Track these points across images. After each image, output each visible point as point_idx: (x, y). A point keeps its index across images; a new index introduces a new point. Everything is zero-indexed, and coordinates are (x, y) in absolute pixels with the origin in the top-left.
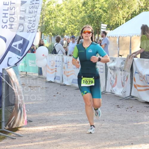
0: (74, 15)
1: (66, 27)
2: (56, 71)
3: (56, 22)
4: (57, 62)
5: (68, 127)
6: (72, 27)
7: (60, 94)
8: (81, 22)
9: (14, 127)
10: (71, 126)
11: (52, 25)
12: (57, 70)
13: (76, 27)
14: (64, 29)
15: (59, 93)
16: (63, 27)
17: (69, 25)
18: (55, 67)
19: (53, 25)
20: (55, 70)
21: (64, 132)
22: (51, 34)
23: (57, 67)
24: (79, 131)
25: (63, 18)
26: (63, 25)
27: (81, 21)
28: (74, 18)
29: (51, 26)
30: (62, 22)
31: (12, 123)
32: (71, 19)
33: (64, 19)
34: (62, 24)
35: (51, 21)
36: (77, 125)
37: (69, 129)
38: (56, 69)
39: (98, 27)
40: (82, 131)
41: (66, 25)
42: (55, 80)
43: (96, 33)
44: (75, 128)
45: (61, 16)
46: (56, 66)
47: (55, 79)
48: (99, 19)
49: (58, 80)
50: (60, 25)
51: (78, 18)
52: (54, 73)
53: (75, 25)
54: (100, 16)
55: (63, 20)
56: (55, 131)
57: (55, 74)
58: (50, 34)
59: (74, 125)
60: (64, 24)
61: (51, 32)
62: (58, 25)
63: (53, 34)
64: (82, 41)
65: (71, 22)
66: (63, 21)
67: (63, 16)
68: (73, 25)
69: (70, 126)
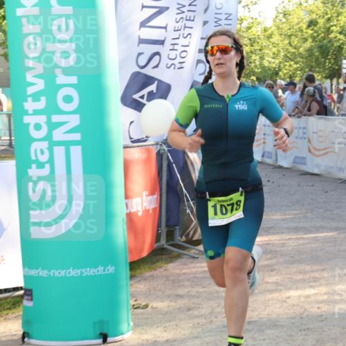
0: (293, 44)
1: (279, 66)
2: (264, 143)
3: (262, 58)
4: (267, 128)
5: (290, 239)
6: (290, 66)
7: (273, 182)
8: (306, 58)
9: (195, 238)
10: (294, 237)
11: (254, 63)
12: (267, 141)
13: (298, 65)
14: (277, 69)
15: (271, 181)
16: (274, 66)
17: (286, 63)
18: (262, 136)
19: (258, 63)
20: (262, 141)
21: (282, 249)
22: (254, 78)
23: (266, 137)
24: (309, 246)
25: (274, 50)
26: (274, 63)
27: (307, 55)
28: (293, 50)
29: (253, 65)
30: (273, 58)
31: (191, 233)
32: (289, 52)
33: (276, 53)
34: (273, 60)
35: (254, 57)
36: (305, 236)
37: (291, 243)
38: (264, 139)
39: (337, 65)
40: (314, 246)
41: (280, 63)
42: (264, 158)
43: (334, 77)
44: (302, 241)
45: (271, 47)
46: (264, 134)
47: (263, 156)
48: (338, 51)
49: (269, 157)
50: (270, 62)
51: (301, 50)
52: (261, 146)
53: (296, 63)
54: (340, 46)
55: (274, 54)
56: (267, 246)
57: (264, 148)
58: (252, 79)
59: (299, 236)
60: (277, 61)
61: (254, 75)
62: (266, 63)
63: (258, 79)
64: (309, 90)
65: (288, 57)
66: (275, 56)
67: (275, 47)
68: (292, 63)
69: (291, 237)
